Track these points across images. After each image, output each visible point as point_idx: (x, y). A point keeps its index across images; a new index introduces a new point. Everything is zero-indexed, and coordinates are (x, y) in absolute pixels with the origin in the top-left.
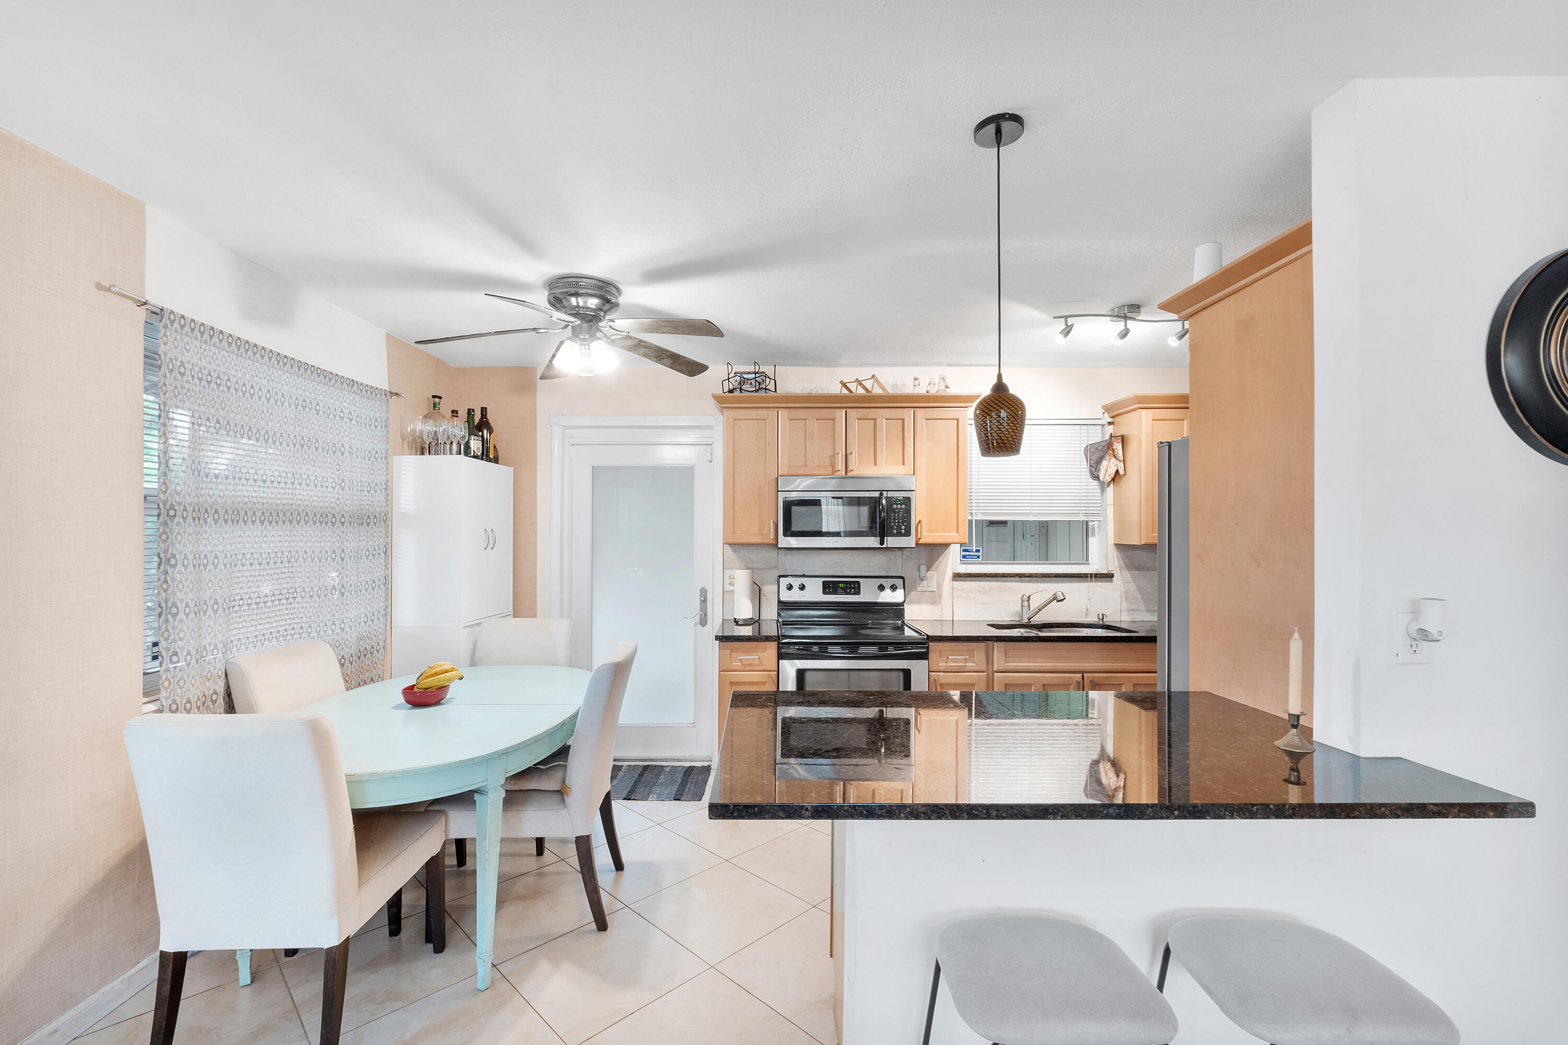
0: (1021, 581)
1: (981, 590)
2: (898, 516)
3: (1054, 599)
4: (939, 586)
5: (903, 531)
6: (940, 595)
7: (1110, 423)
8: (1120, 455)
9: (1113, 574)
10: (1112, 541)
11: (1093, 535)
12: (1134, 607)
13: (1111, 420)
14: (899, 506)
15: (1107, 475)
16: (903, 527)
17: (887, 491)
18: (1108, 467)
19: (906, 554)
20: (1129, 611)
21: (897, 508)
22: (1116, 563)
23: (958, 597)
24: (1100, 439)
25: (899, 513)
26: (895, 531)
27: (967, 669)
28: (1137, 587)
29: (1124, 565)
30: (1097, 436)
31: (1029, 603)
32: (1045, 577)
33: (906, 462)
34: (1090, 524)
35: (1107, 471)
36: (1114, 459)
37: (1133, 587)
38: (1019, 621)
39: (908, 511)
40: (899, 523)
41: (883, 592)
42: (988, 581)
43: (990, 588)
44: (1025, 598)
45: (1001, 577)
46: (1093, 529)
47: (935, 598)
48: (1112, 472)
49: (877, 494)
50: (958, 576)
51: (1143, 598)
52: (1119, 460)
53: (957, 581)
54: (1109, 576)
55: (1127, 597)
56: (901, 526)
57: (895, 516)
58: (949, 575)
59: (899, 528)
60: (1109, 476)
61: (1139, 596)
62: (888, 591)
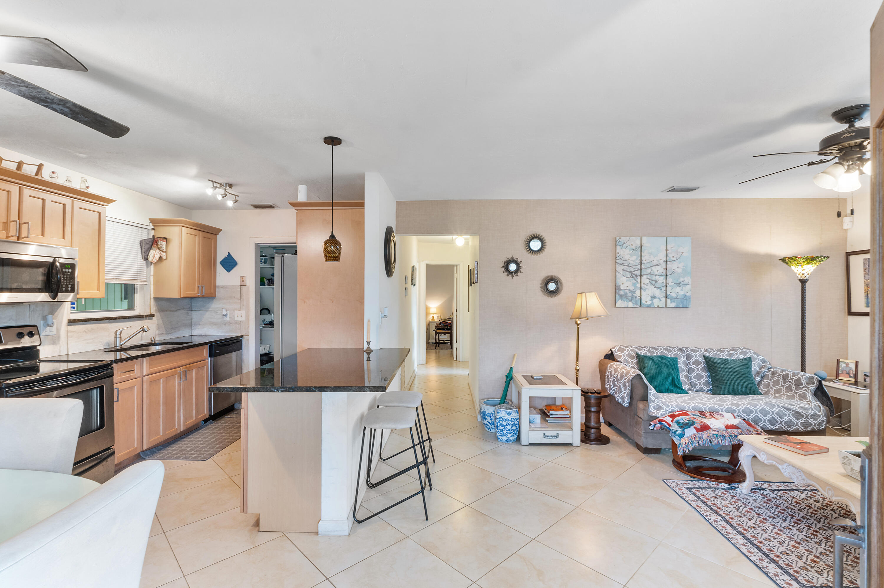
0: (109, 323)
1: (86, 330)
2: (67, 278)
3: (142, 330)
4: (58, 330)
5: (69, 289)
6: (59, 337)
7: (153, 229)
8: (164, 248)
9: (154, 315)
10: (152, 296)
11: (137, 293)
12: (161, 332)
13: (153, 227)
14: (67, 270)
15: (154, 259)
16: (70, 286)
17: (59, 258)
18: (154, 255)
19: (32, 308)
20: (160, 334)
21: (66, 272)
22: (154, 309)
23: (71, 337)
24: (146, 238)
25: (67, 275)
26: (64, 289)
27: (132, 378)
28: (163, 321)
29: (157, 309)
30: (146, 235)
31: (121, 336)
32: (124, 319)
33: (66, 237)
34: (135, 286)
35: (154, 256)
36: (158, 250)
37: (161, 321)
38: (114, 348)
39: (73, 274)
40: (67, 283)
41: (23, 339)
42: (90, 324)
43: (92, 329)
44: (118, 332)
45: (100, 320)
46: (137, 289)
47: (55, 340)
48: (157, 257)
49: (51, 260)
50: (71, 322)
51: (164, 327)
52: (162, 251)
53: (71, 325)
54: (151, 316)
55: (159, 327)
56: (68, 285)
57: (64, 278)
58: (65, 321)
59: (67, 286)
60: (156, 259)
61: (163, 326)
62: (26, 337)
